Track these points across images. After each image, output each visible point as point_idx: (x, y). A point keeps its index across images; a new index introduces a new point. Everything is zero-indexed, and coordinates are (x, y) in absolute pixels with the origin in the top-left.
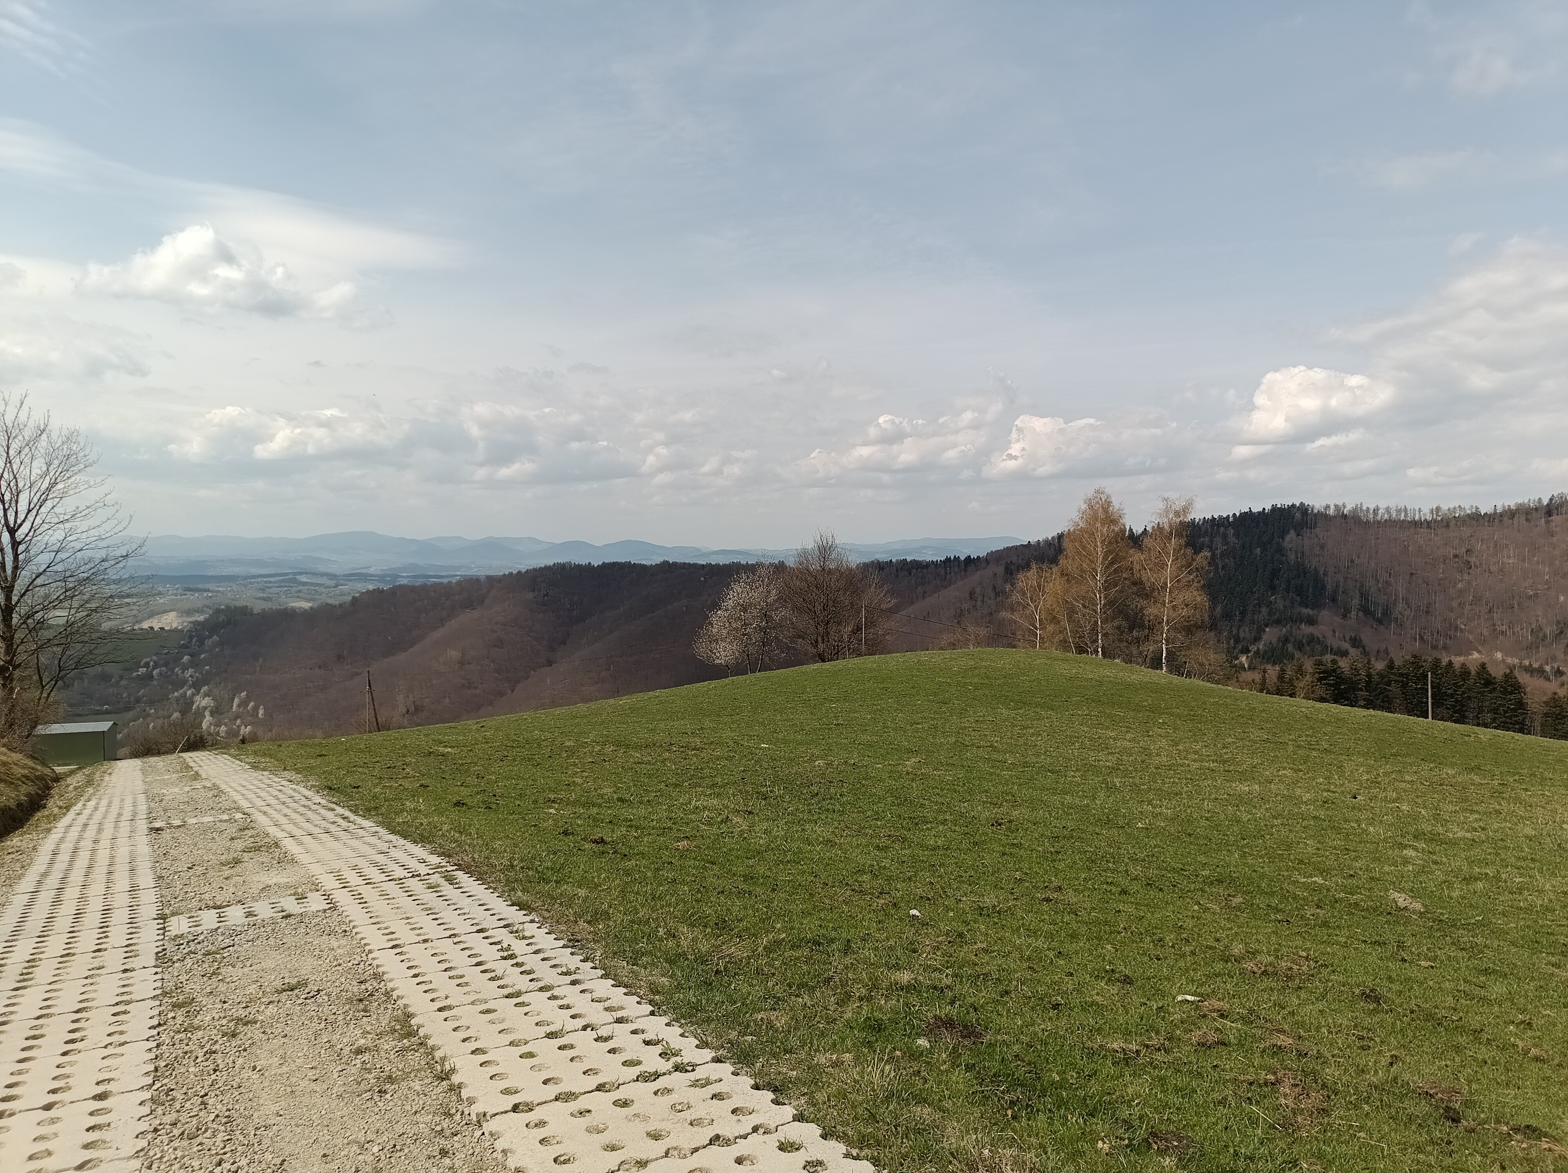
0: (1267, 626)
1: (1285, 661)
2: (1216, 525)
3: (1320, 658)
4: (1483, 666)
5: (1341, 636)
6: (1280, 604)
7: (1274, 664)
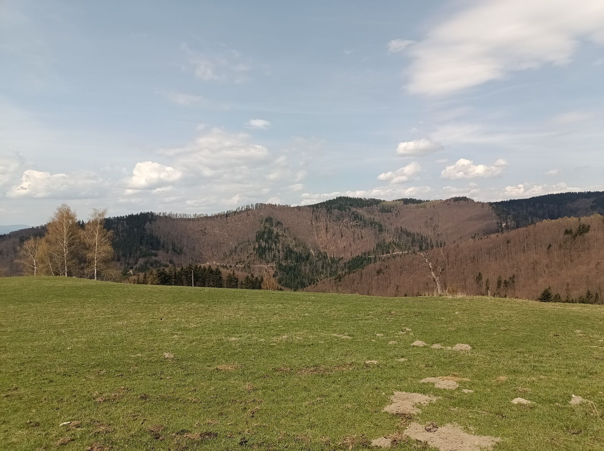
0: (139, 258)
1: (146, 271)
2: (119, 220)
3: (159, 268)
4: (210, 266)
5: (166, 260)
6: (144, 249)
7: (143, 272)
